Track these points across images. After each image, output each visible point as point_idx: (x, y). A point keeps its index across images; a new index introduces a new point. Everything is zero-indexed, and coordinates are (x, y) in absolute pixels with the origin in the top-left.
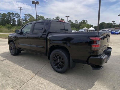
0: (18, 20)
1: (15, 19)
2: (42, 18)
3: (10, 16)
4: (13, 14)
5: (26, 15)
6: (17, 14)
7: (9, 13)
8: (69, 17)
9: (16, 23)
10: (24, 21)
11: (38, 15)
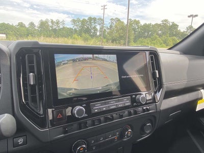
0: (101, 28)
1: (97, 27)
2: (137, 22)
3: (91, 23)
4: (95, 19)
5: (112, 19)
6: (100, 19)
7: (90, 19)
8: (196, 16)
9: (98, 34)
10: (108, 29)
11: (130, 19)
